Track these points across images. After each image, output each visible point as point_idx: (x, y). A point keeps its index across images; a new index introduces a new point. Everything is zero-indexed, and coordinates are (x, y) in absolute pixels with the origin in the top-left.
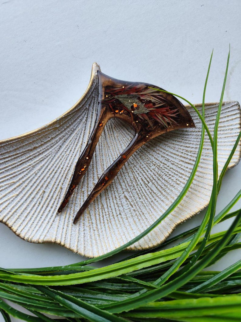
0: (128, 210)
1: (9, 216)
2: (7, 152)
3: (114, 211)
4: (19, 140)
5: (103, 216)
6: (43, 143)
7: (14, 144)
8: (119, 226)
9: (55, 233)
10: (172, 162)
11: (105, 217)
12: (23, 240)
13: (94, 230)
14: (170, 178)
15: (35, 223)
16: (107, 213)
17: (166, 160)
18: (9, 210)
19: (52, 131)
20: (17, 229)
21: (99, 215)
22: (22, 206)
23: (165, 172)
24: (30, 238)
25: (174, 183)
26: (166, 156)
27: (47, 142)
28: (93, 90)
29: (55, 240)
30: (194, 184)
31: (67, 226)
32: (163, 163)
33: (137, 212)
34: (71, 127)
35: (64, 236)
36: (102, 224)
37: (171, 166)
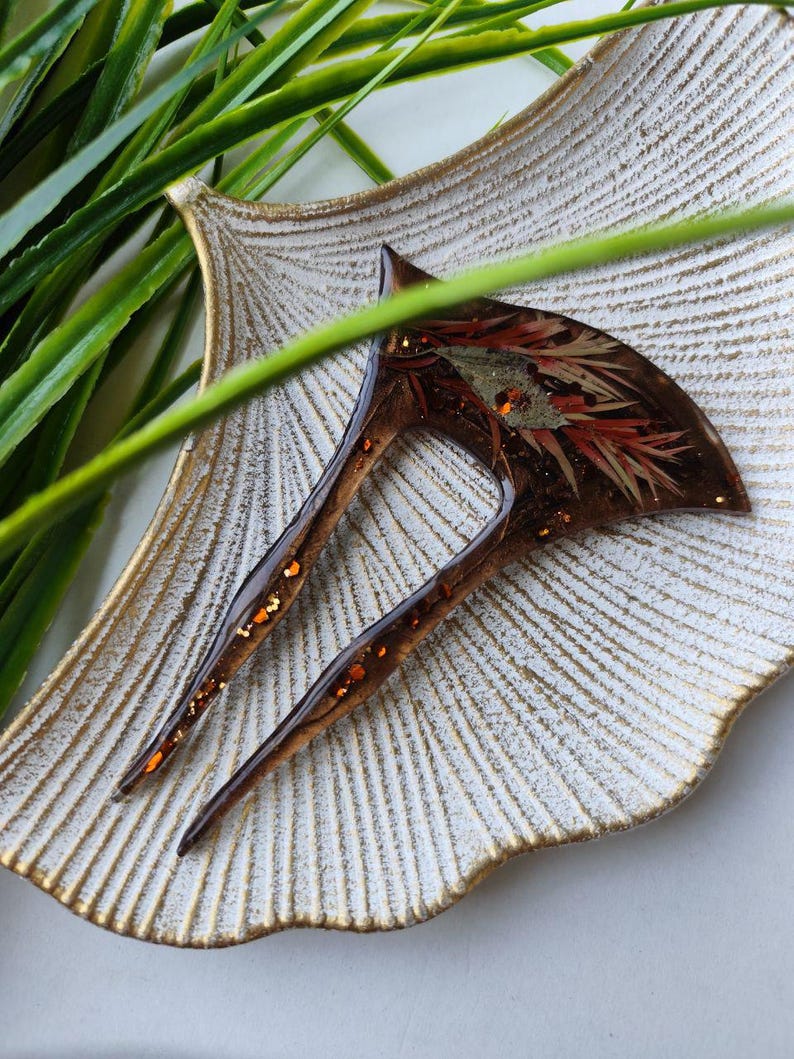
0: (646, 565)
1: (286, 889)
2: (111, 687)
3: (602, 604)
4: (116, 613)
5: (583, 650)
6: (200, 565)
7: (110, 641)
8: (657, 638)
9: (478, 824)
10: (657, 303)
11: (590, 646)
12: (399, 931)
13: (594, 715)
14: (693, 358)
15: (389, 845)
16: (588, 629)
17: (632, 310)
18: (269, 870)
19: (198, 501)
20: (350, 911)
21: (566, 653)
22: (301, 821)
23: (662, 354)
24: (415, 904)
25: (717, 363)
26: (623, 299)
27: (212, 551)
28: (223, 263)
29: (499, 845)
30: (786, 316)
31: (498, 771)
32: (635, 327)
33: (680, 550)
34: (249, 441)
35: (515, 812)
36: (603, 676)
37: (667, 316)
